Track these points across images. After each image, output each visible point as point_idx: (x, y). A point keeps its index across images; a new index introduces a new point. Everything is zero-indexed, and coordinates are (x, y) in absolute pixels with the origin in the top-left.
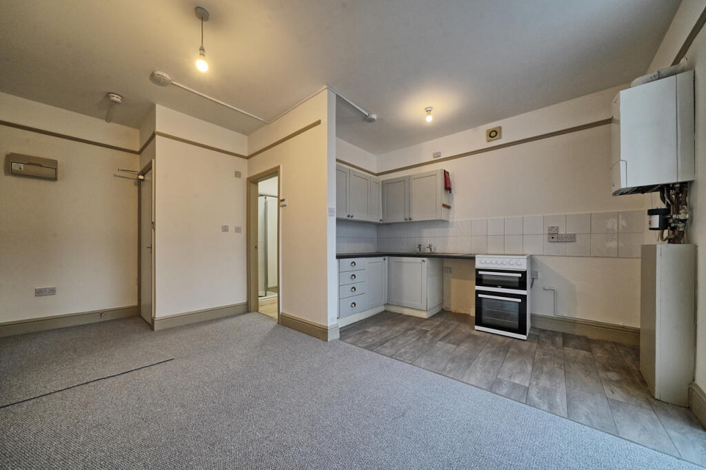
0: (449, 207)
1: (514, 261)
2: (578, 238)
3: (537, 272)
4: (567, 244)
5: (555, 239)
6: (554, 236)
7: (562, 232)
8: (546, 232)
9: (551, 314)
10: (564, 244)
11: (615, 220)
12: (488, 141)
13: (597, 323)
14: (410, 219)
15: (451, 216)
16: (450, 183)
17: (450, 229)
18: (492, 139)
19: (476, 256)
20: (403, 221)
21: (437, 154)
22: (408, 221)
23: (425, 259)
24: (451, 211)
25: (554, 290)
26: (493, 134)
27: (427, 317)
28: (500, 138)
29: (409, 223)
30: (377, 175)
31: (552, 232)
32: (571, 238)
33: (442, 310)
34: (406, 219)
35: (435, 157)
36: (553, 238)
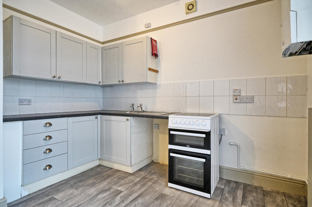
0: (157, 71)
1: (200, 121)
2: (256, 99)
3: (224, 130)
4: (248, 104)
5: (238, 101)
6: (237, 98)
7: (243, 94)
8: (232, 94)
9: (235, 166)
10: (245, 104)
11: (284, 85)
12: (187, 13)
13: (271, 175)
14: (123, 81)
15: (158, 79)
16: (156, 50)
17: (158, 90)
18: (190, 11)
19: (170, 116)
20: (118, 83)
21: (148, 25)
22: (121, 83)
23: (129, 118)
24: (159, 75)
25: (237, 145)
26: (191, 7)
27: (131, 172)
28: (195, 11)
29: (122, 85)
30: (103, 43)
31: (236, 94)
32: (251, 100)
33: (152, 161)
34: (119, 82)
35: (146, 28)
36: (236, 99)
